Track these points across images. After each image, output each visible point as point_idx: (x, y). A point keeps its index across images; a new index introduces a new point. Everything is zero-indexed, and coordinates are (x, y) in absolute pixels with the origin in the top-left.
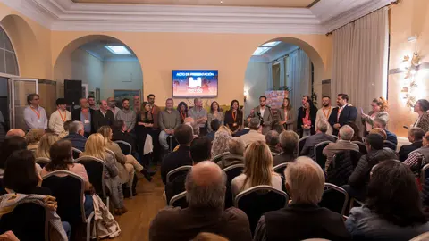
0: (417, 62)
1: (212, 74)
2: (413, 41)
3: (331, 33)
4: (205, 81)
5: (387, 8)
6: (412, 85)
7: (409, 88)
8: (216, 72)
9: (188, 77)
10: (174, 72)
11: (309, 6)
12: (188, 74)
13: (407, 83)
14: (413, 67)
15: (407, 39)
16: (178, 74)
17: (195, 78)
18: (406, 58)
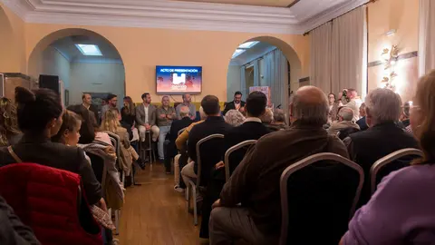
0: (396, 54)
1: (196, 71)
2: (392, 35)
3: (308, 33)
4: (190, 77)
5: (365, 6)
6: (392, 74)
7: (389, 77)
8: (200, 69)
9: (172, 73)
10: (158, 68)
11: (289, 6)
12: (172, 70)
13: (387, 74)
14: (392, 58)
15: (385, 34)
16: (162, 70)
17: (179, 74)
18: (386, 51)
